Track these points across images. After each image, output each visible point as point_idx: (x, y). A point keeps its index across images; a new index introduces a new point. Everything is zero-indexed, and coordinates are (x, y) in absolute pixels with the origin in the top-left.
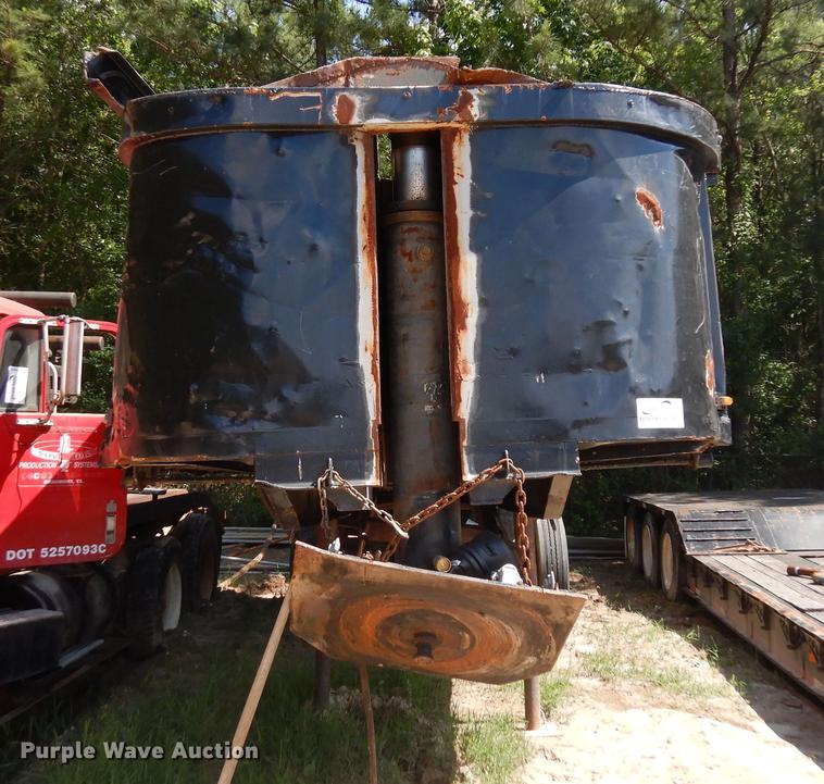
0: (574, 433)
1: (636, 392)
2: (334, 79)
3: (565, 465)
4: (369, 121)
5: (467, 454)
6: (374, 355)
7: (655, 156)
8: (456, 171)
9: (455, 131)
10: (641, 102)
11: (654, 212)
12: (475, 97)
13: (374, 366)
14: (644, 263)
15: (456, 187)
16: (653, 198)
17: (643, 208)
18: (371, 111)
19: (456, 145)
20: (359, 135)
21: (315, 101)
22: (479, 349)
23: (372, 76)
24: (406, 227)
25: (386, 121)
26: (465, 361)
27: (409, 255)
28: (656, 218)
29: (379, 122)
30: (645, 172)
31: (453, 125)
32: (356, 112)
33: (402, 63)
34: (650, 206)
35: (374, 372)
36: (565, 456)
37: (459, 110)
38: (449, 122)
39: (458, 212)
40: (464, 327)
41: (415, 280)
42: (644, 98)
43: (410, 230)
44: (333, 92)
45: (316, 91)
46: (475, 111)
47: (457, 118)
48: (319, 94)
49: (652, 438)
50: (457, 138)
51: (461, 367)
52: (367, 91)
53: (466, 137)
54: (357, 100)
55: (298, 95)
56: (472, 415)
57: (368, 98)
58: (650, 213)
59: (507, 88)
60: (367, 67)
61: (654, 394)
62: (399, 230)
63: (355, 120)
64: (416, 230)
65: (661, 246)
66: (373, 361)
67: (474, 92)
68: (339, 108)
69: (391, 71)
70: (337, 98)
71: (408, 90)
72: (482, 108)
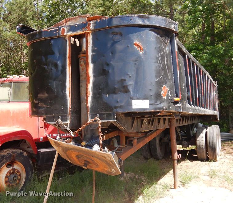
0: (115, 110)
1: (132, 99)
2: (62, 24)
3: (112, 118)
4: (68, 34)
5: (89, 115)
6: (69, 91)
7: (141, 32)
8: (88, 43)
9: (88, 33)
10: (135, 18)
11: (140, 48)
12: (91, 24)
13: (69, 94)
14: (137, 63)
15: (88, 47)
16: (140, 44)
17: (136, 47)
18: (69, 31)
19: (88, 36)
20: (67, 37)
21: (57, 30)
22: (92, 89)
23: (70, 22)
24: (81, 58)
25: (72, 33)
26: (89, 92)
27: (81, 65)
28: (141, 50)
29: (70, 33)
30: (137, 37)
31: (86, 32)
32: (65, 32)
33: (77, 17)
34: (139, 46)
35: (69, 95)
36: (112, 116)
37: (87, 28)
38: (85, 31)
39: (88, 54)
40: (89, 83)
41: (83, 71)
42: (136, 17)
43: (82, 59)
44: (60, 28)
45: (57, 28)
46: (91, 27)
47: (87, 30)
48: (58, 29)
49: (137, 111)
50: (89, 35)
51: (88, 93)
52: (68, 26)
53: (91, 34)
54: (66, 29)
55: (53, 29)
56: (91, 105)
57: (68, 28)
58: (139, 48)
59: (99, 20)
60: (69, 20)
61: (138, 99)
62: (80, 59)
63: (65, 34)
64: (83, 59)
65: (142, 57)
66: (69, 92)
67: (91, 22)
68: (62, 31)
69: (75, 20)
70: (61, 29)
71: (76, 24)
72: (93, 26)
